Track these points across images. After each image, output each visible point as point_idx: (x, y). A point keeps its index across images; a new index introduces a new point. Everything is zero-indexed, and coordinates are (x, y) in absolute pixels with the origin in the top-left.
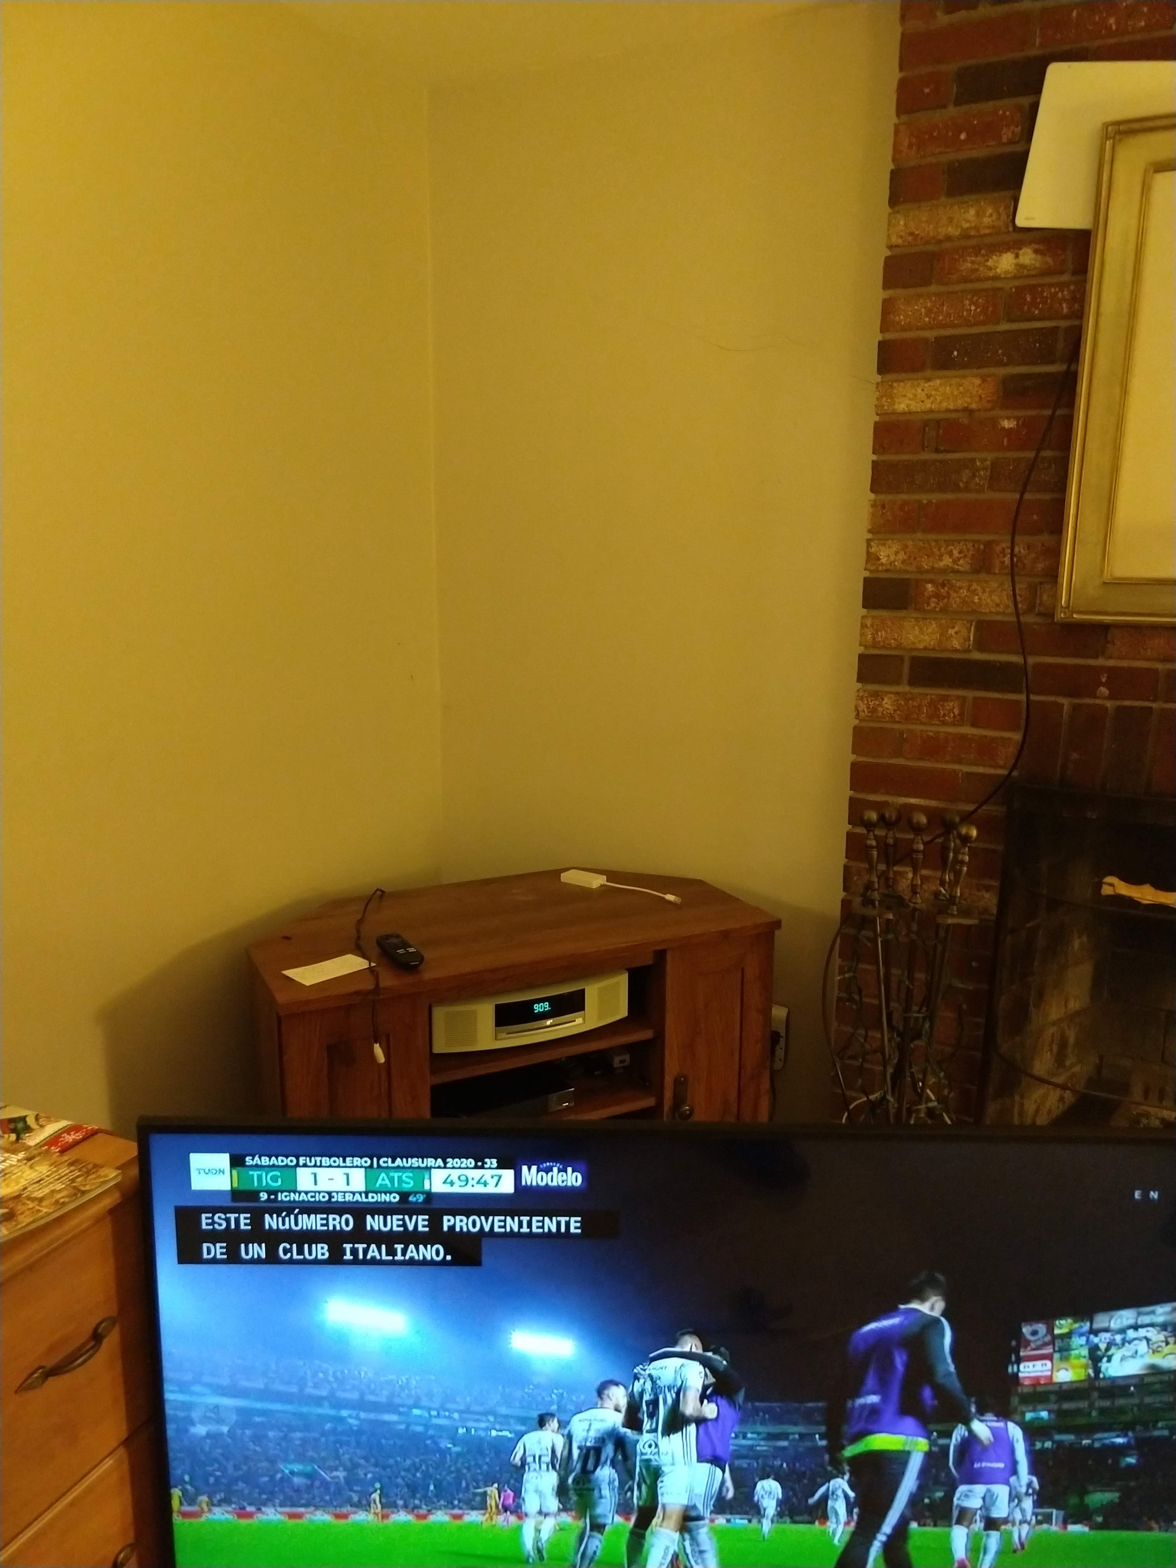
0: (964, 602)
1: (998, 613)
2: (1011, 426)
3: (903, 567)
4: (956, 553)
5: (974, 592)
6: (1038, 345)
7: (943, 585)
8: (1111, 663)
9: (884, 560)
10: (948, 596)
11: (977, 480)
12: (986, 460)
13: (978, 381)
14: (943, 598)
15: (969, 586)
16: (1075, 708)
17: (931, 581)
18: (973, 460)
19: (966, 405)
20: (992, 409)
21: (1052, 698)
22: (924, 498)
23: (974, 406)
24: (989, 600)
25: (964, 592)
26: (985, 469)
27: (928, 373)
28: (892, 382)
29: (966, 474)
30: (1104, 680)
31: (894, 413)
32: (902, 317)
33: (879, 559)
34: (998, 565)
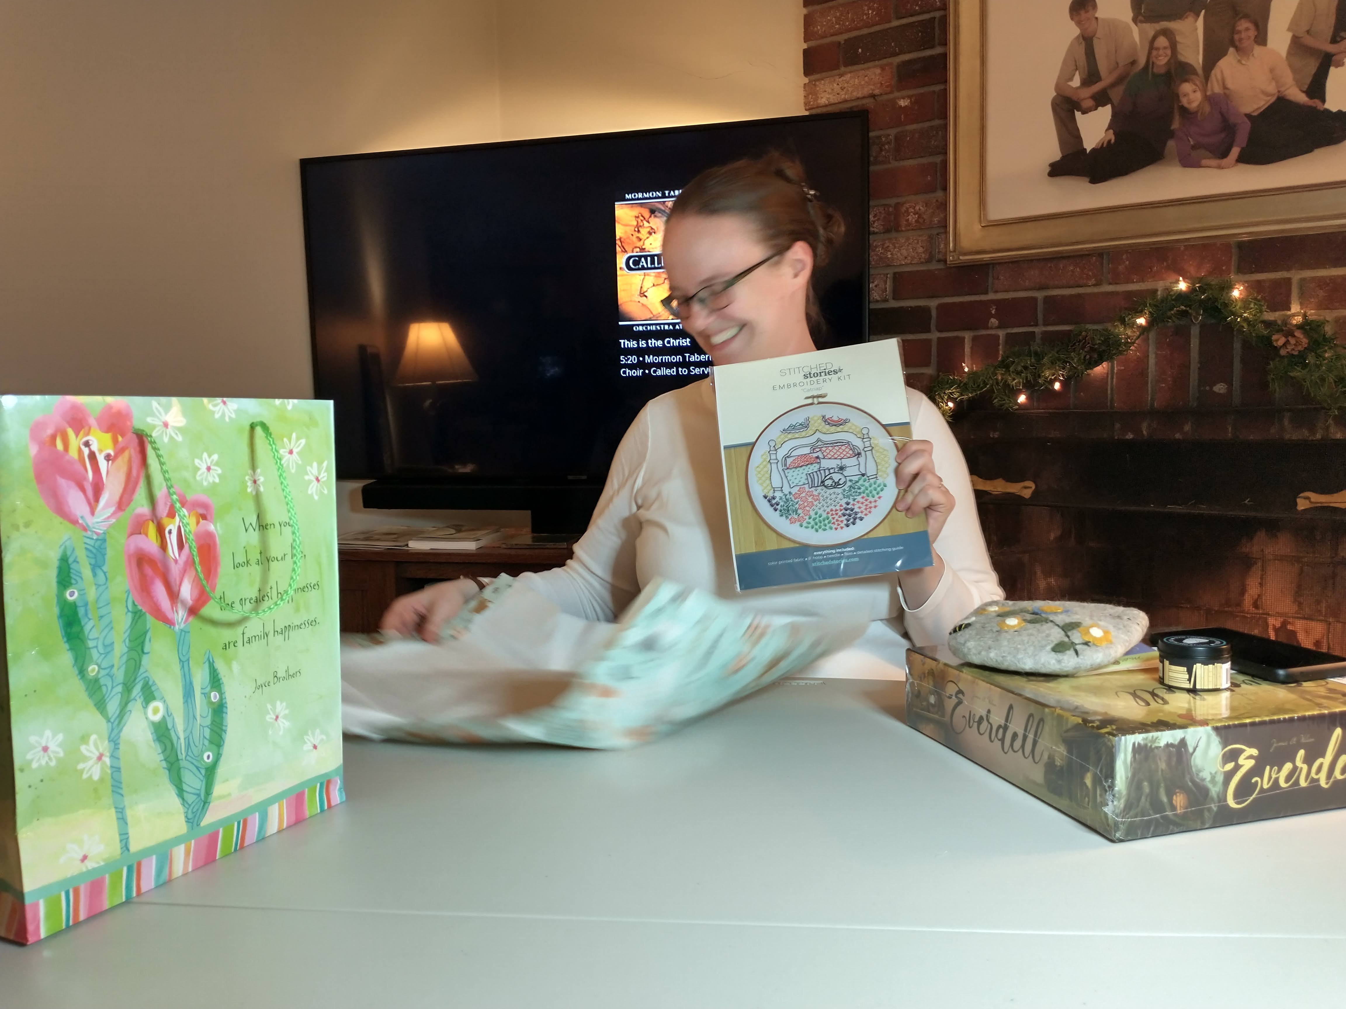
0: (880, 258)
1: (906, 265)
2: (906, 104)
5: (887, 250)
6: (920, 34)
8: (1000, 296)
11: (883, 153)
12: (889, 135)
13: (878, 71)
15: (883, 245)
16: (975, 340)
18: (879, 137)
19: (871, 92)
20: (891, 92)
21: (955, 334)
23: (877, 92)
24: (899, 254)
25: (880, 250)
26: (889, 143)
27: (843, 69)
28: (815, 81)
29: (875, 150)
30: (993, 312)
31: (819, 106)
32: (819, 27)
34: (904, 223)
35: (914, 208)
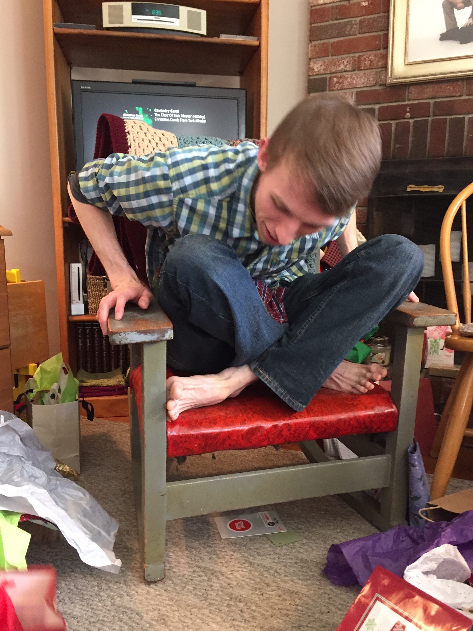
0: (350, 84)
1: (363, 87)
2: (366, 5)
3: (324, 72)
4: (345, 63)
5: (353, 79)
7: (341, 78)
8: (411, 102)
9: (316, 70)
10: (343, 83)
11: (353, 29)
12: (356, 20)
14: (341, 83)
15: (351, 77)
16: (397, 124)
17: (335, 77)
18: (351, 21)
21: (387, 122)
22: (332, 41)
24: (360, 82)
25: (349, 79)
26: (356, 24)
29: (349, 27)
30: (408, 110)
31: (318, 5)
33: (314, 70)
34: (363, 65)
35: (368, 58)
